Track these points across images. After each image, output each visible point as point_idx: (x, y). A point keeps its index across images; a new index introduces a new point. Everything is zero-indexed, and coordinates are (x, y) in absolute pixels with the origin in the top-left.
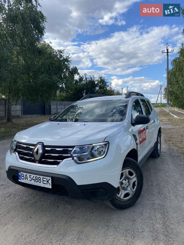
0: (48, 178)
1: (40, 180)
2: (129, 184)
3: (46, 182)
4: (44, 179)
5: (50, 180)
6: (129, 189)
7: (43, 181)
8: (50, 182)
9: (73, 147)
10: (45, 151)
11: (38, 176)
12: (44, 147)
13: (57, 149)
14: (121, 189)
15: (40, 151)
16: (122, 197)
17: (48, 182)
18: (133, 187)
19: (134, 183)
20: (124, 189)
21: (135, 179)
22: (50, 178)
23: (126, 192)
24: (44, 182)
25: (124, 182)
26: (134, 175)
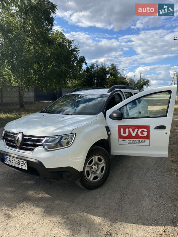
0: (25, 161)
1: (19, 163)
2: (98, 169)
3: (23, 165)
4: (22, 162)
5: (26, 163)
6: (98, 172)
7: (21, 163)
8: (26, 164)
9: (44, 137)
10: (24, 139)
11: (18, 160)
12: (23, 136)
13: (33, 138)
14: (90, 172)
15: (20, 139)
16: (91, 179)
17: (24, 164)
18: (102, 171)
19: (103, 168)
20: (94, 172)
21: (103, 165)
22: (26, 161)
23: (95, 175)
24: (22, 165)
25: (94, 167)
26: (103, 161)
